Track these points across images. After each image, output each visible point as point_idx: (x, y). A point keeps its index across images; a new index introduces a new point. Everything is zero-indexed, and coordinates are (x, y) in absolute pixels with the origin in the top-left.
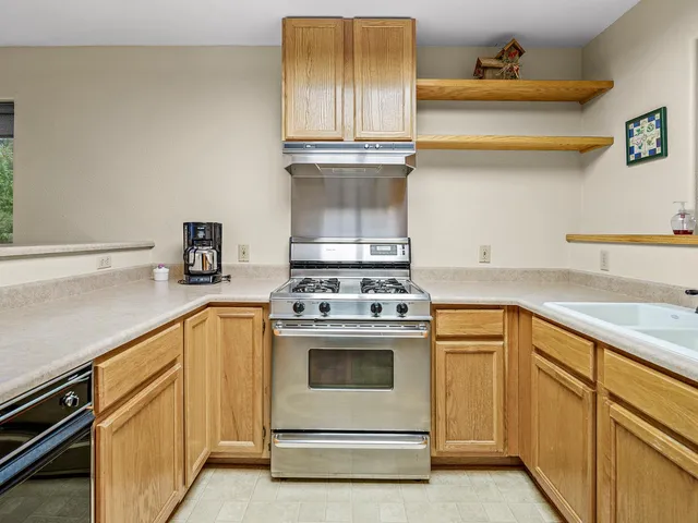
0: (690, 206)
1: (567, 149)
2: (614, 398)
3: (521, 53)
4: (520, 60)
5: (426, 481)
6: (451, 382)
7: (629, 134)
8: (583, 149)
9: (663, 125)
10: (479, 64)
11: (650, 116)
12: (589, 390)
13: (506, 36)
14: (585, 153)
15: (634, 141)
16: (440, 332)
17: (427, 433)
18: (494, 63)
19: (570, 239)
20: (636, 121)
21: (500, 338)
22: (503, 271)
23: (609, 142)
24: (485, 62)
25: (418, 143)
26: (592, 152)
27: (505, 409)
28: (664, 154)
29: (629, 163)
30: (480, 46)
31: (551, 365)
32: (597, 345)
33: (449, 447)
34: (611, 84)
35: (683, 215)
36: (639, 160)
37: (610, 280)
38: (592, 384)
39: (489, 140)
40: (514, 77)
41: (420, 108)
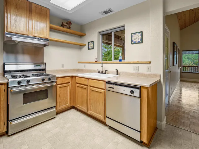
0: (97, 57)
1: (78, 45)
2: (91, 86)
3: (71, 24)
4: (71, 25)
5: (55, 118)
6: (60, 94)
7: (89, 44)
8: (81, 45)
9: (93, 44)
10: (63, 24)
11: (92, 42)
12: (87, 87)
13: (68, 19)
14: (81, 46)
15: (89, 45)
16: (58, 83)
17: (55, 107)
18: (66, 25)
19: (79, 63)
20: (90, 42)
21: (69, 83)
22: (66, 70)
23: (85, 45)
24: (64, 24)
25: (50, 39)
26: (82, 46)
27: (70, 97)
28: (93, 49)
29: (89, 49)
30: (63, 19)
31: (80, 85)
32: (88, 79)
33: (59, 108)
34: (86, 35)
35: (96, 59)
36: (90, 49)
37: (86, 70)
38: (87, 85)
39: (65, 41)
40: (70, 29)
41: (50, 31)
